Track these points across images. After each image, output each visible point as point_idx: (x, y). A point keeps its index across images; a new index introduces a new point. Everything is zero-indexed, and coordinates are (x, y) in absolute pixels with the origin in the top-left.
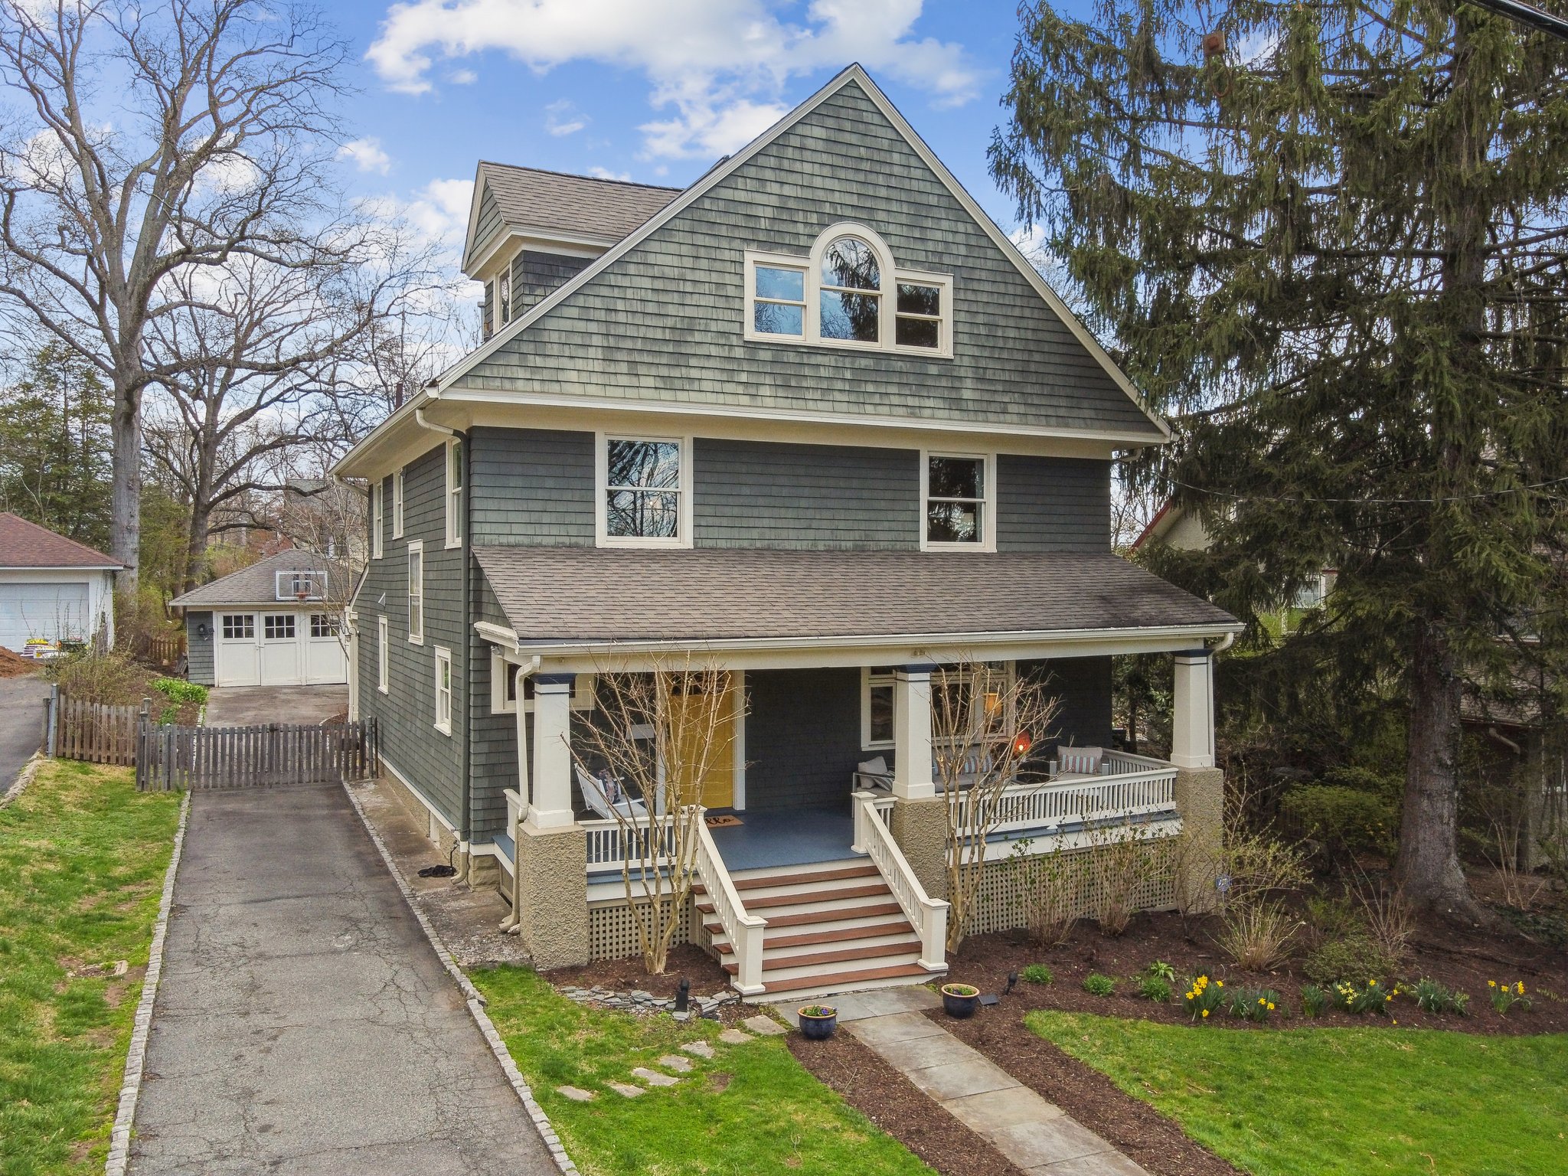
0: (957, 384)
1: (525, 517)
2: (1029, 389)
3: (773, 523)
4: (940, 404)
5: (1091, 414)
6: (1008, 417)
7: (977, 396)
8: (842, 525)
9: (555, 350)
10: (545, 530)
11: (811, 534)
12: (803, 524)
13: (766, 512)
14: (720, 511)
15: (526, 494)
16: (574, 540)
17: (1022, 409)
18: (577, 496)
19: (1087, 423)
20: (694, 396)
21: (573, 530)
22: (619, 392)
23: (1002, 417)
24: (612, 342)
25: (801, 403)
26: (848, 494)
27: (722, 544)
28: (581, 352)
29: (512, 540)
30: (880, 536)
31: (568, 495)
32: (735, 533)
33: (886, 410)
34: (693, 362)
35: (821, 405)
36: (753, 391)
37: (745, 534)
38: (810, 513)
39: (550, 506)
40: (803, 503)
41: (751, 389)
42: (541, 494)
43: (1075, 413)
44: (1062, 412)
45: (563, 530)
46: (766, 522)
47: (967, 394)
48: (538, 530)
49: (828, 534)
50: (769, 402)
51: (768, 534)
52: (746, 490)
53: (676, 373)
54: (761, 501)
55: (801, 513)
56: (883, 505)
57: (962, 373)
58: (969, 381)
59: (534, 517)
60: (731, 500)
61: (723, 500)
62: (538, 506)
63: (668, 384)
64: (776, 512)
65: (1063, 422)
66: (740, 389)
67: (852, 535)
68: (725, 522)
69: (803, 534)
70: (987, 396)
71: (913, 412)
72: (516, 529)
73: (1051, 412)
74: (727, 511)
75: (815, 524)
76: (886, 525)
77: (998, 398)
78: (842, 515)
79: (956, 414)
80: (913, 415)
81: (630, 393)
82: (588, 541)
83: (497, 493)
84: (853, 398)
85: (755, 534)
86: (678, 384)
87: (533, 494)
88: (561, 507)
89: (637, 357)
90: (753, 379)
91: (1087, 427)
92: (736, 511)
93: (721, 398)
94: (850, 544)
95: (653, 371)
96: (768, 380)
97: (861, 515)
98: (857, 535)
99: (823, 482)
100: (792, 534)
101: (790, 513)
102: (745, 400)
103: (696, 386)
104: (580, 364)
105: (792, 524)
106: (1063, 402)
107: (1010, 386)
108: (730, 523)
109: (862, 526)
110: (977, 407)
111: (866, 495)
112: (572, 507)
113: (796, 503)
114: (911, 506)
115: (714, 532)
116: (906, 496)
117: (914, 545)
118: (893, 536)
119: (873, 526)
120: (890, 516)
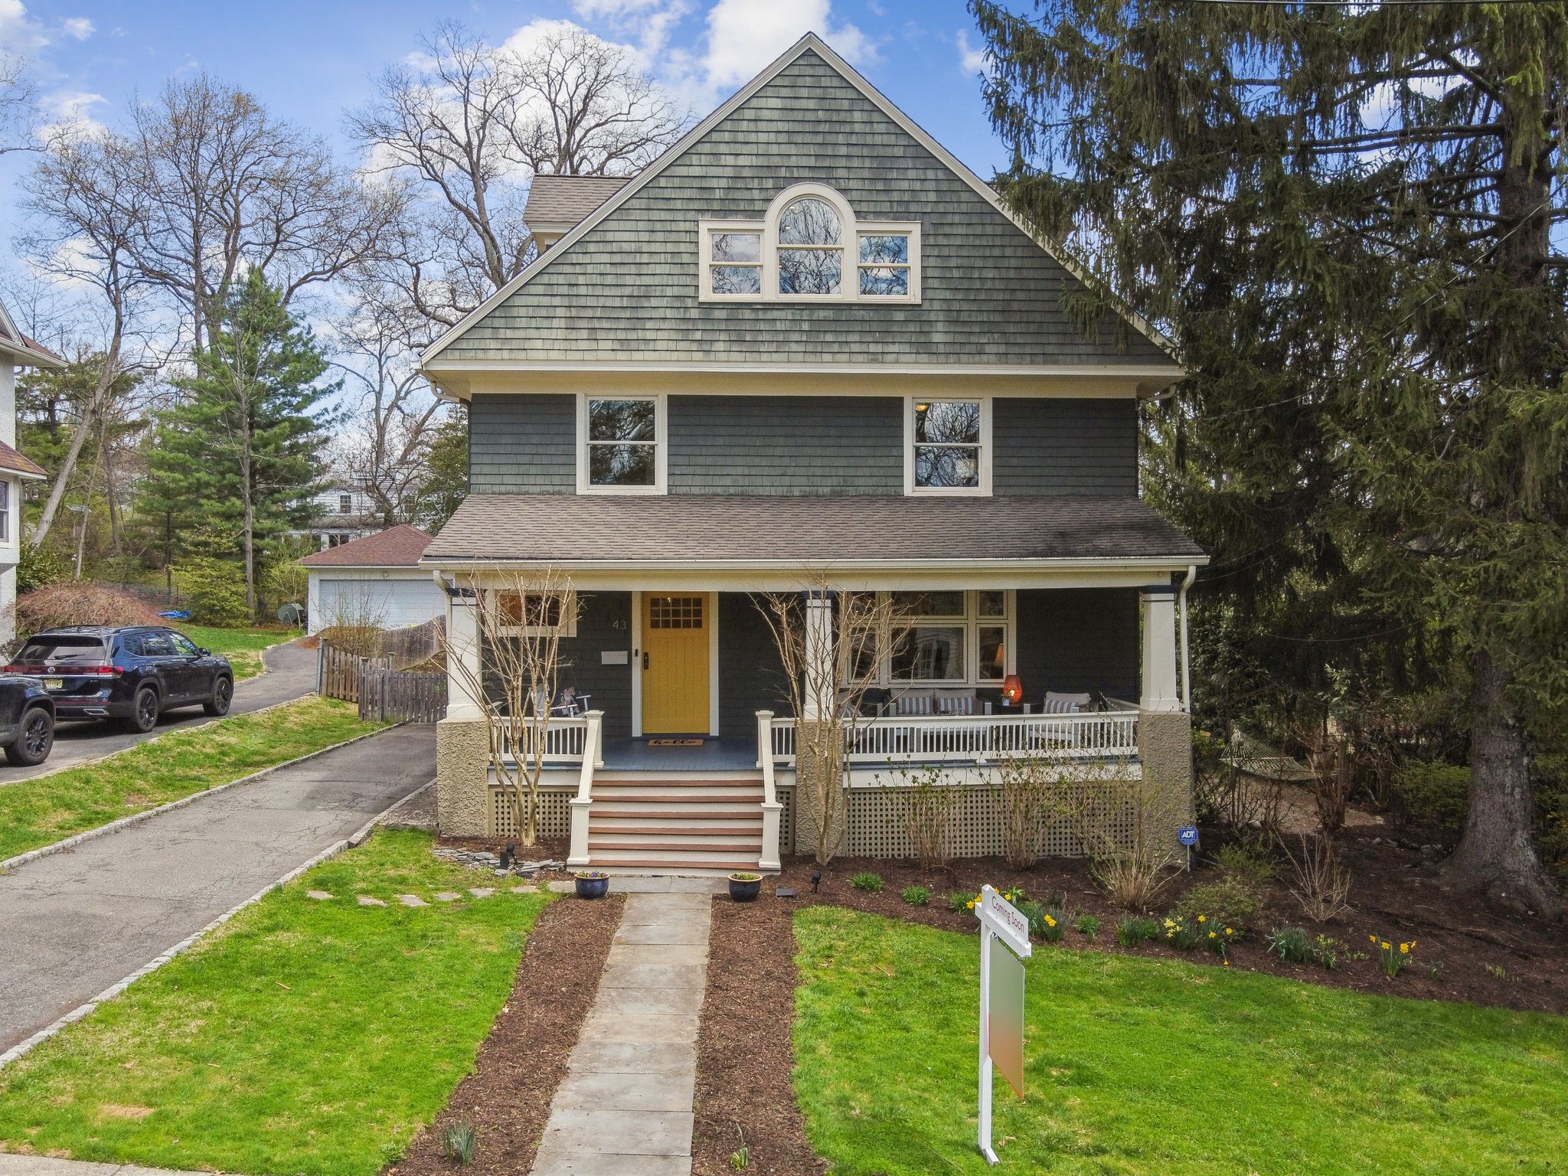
0: (926, 328)
1: (514, 470)
2: (1012, 328)
3: (746, 471)
4: (906, 348)
5: (1090, 349)
6: (985, 358)
7: (949, 338)
8: (818, 472)
9: (523, 323)
10: (532, 480)
11: (786, 480)
12: (779, 471)
13: (739, 461)
14: (694, 460)
15: (515, 449)
16: (557, 488)
17: (1002, 349)
18: (560, 450)
19: (1082, 359)
20: (649, 355)
21: (556, 480)
22: (578, 356)
23: (977, 358)
24: (574, 312)
25: (756, 356)
26: (825, 442)
27: (696, 490)
28: (546, 323)
29: (503, 489)
30: (861, 481)
31: (552, 450)
32: (709, 481)
33: (845, 357)
34: (649, 325)
35: (775, 356)
36: (706, 347)
37: (717, 481)
38: (786, 461)
39: (537, 459)
40: (779, 451)
41: (705, 347)
42: (527, 449)
43: (1068, 350)
44: (1050, 349)
45: (547, 479)
46: (740, 470)
47: (937, 338)
48: (526, 480)
49: (803, 481)
50: (723, 356)
51: (741, 481)
52: (720, 441)
53: (632, 335)
54: (734, 451)
55: (777, 462)
56: (863, 451)
57: (933, 317)
58: (940, 327)
59: (523, 469)
60: (705, 451)
61: (697, 451)
62: (526, 459)
63: (625, 346)
64: (749, 461)
65: (1049, 359)
66: (694, 347)
67: (829, 481)
68: (698, 470)
69: (777, 481)
70: (960, 339)
71: (875, 358)
72: (507, 479)
73: (1037, 350)
74: (701, 460)
75: (790, 471)
76: (866, 471)
77: (974, 339)
78: (818, 462)
79: (924, 358)
80: (874, 361)
81: (588, 356)
82: (571, 489)
83: (491, 449)
84: (810, 348)
85: (728, 481)
86: (634, 345)
87: (521, 449)
88: (545, 460)
89: (596, 324)
90: (708, 336)
91: (1081, 362)
92: (710, 460)
93: (675, 356)
94: (827, 490)
95: (612, 335)
96: (723, 336)
97: (838, 462)
98: (835, 480)
99: (798, 432)
100: (766, 481)
101: (764, 461)
102: (699, 356)
103: (651, 346)
104: (545, 333)
105: (766, 471)
106: (1053, 339)
107: (989, 327)
108: (704, 471)
109: (841, 472)
110: (948, 349)
111: (844, 442)
112: (556, 460)
113: (770, 451)
114: (894, 452)
115: (688, 480)
116: (889, 442)
117: (898, 490)
118: (874, 481)
119: (852, 472)
120: (871, 462)
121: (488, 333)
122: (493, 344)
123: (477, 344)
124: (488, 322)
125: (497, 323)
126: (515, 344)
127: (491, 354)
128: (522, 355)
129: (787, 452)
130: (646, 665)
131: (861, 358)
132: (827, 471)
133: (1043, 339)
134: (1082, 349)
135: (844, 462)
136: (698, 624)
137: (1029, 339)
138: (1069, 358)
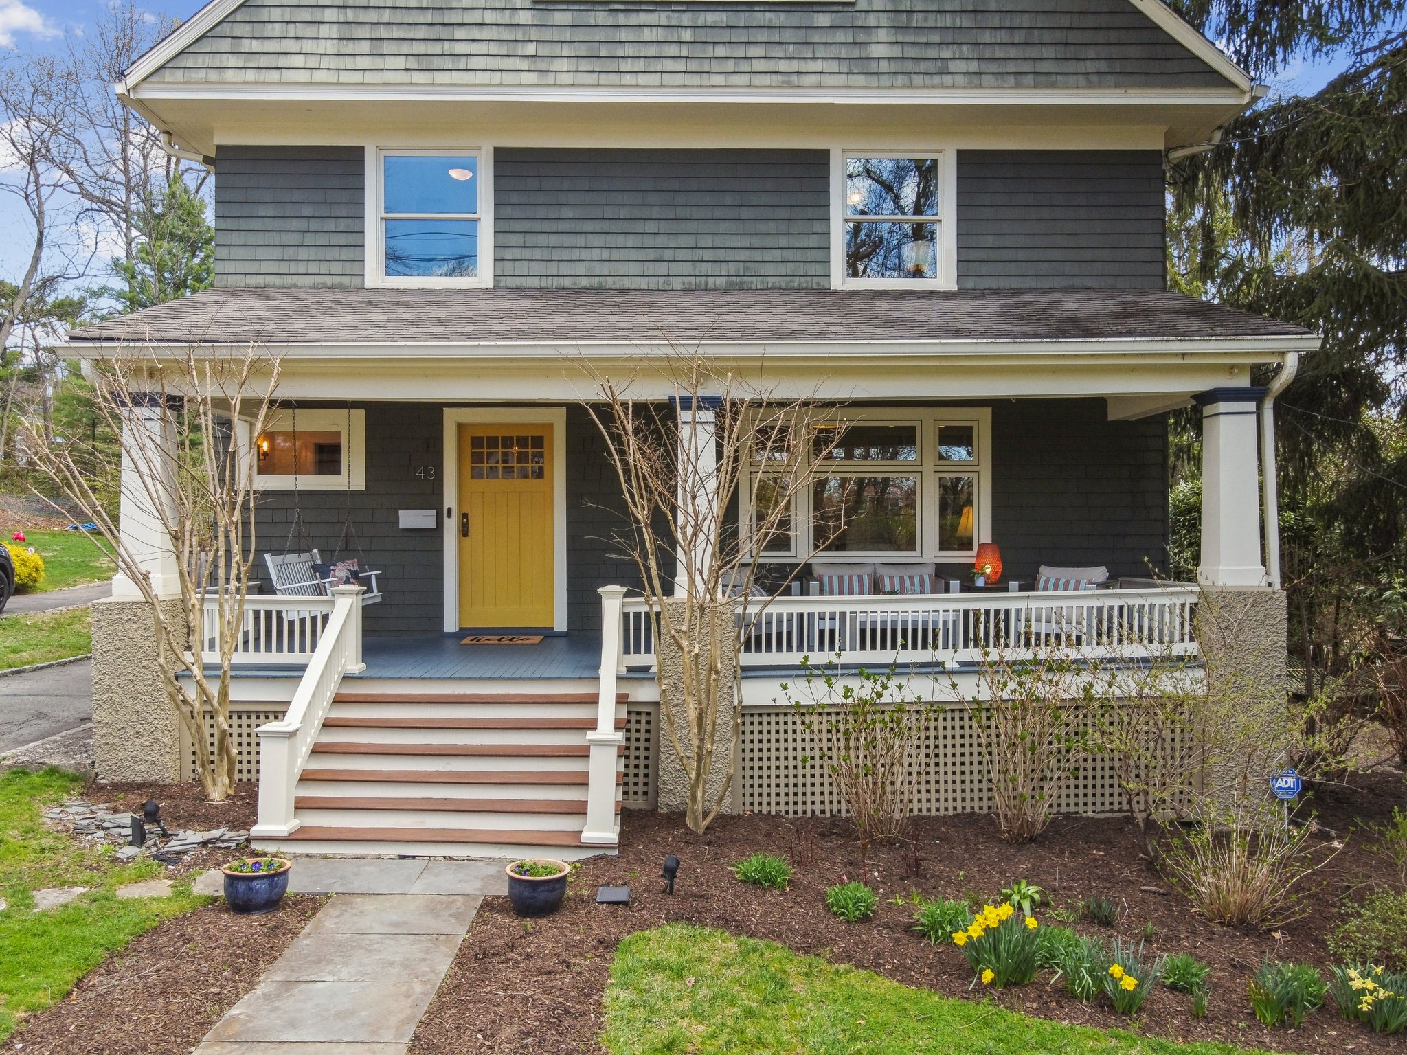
0: (862, 37)
1: (277, 253)
2: (987, 37)
3: (606, 254)
4: (833, 66)
5: (1103, 66)
6: (948, 79)
7: (896, 51)
8: (708, 255)
9: (277, 30)
10: (302, 268)
11: (663, 268)
12: (651, 255)
14: (531, 240)
15: (278, 224)
16: (337, 280)
17: (974, 66)
18: (342, 225)
19: (1094, 80)
20: (457, 77)
21: (336, 268)
22: (356, 77)
23: (937, 80)
24: (350, 15)
25: (614, 78)
26: (718, 213)
27: (534, 282)
28: (310, 31)
29: (261, 280)
30: (770, 269)
31: (331, 225)
32: (553, 268)
33: (744, 79)
34: (460, 33)
35: (642, 79)
36: (542, 65)
37: (565, 269)
38: (661, 241)
39: (309, 238)
40: (651, 227)
41: (541, 65)
42: (296, 224)
43: (1070, 67)
45: (324, 267)
46: (596, 254)
47: (877, 51)
49: (687, 268)
50: (566, 78)
51: (598, 268)
52: (568, 212)
53: (436, 48)
54: (589, 226)
55: (648, 241)
56: (771, 227)
57: (872, 20)
58: (882, 35)
59: (289, 253)
60: (546, 226)
61: (536, 226)
62: (294, 239)
63: (424, 63)
64: (610, 240)
65: (1045, 80)
66: (525, 65)
67: (723, 269)
68: (537, 254)
69: (650, 268)
70: (911, 52)
71: (788, 80)
72: (266, 267)
73: (1026, 67)
74: (542, 240)
75: (668, 254)
76: (777, 255)
77: (932, 53)
78: (708, 241)
79: (860, 80)
81: (370, 77)
82: (355, 281)
83: (244, 225)
84: (693, 65)
85: (580, 268)
86: (437, 63)
87: (286, 225)
88: (322, 239)
89: (383, 32)
90: (545, 50)
91: (1090, 85)
92: (554, 240)
93: (496, 78)
94: (721, 281)
95: (405, 48)
96: (567, 50)
97: (737, 242)
98: (732, 269)
99: (680, 199)
100: (635, 268)
101: (631, 241)
102: (532, 78)
103: (462, 63)
104: (308, 46)
105: (633, 255)
106: (1049, 52)
107: (952, 36)
108: (545, 254)
109: (741, 256)
110: (895, 67)
111: (745, 213)
112: (336, 239)
113: (639, 227)
114: (817, 227)
115: (523, 268)
116: (810, 213)
117: (822, 281)
118: (788, 269)
119: (757, 256)
120: (783, 241)
121: (225, 45)
122: (232, 61)
123: (208, 61)
124: (226, 29)
125: (239, 30)
126: (263, 61)
127: (230, 75)
128: (274, 76)
129: (664, 226)
130: (464, 530)
131: (767, 79)
132: (721, 255)
133: (1034, 52)
134: (1091, 67)
135: (746, 241)
136: (540, 474)
137: (1013, 52)
138: (1072, 79)
